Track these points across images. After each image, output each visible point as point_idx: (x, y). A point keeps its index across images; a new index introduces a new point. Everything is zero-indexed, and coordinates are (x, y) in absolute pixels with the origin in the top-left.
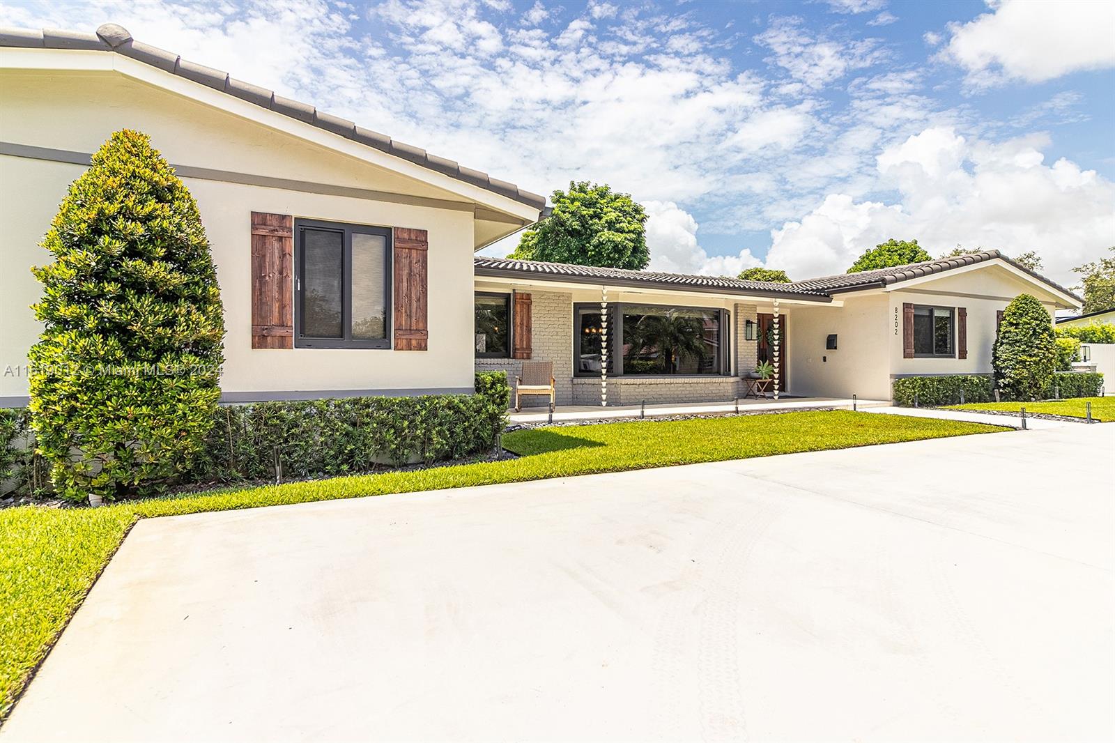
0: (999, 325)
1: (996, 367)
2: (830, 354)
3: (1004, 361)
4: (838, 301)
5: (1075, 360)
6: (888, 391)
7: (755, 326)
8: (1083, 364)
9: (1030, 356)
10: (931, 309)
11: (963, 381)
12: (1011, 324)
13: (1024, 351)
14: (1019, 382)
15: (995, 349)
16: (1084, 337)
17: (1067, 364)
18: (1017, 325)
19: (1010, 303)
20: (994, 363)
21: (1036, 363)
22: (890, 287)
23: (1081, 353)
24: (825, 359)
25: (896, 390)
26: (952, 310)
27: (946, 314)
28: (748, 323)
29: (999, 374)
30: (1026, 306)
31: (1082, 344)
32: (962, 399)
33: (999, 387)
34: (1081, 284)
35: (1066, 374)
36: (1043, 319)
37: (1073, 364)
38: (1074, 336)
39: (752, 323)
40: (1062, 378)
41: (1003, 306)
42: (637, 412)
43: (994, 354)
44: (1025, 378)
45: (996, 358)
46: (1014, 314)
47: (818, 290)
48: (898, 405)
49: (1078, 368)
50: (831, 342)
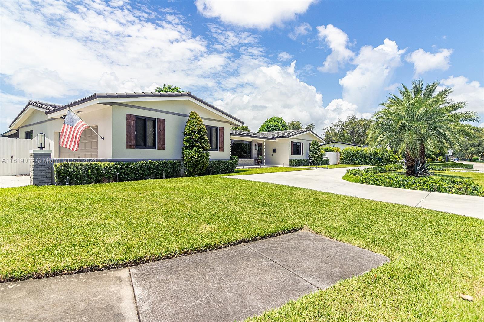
0: (310, 147)
1: (309, 157)
2: (274, 154)
3: (311, 156)
4: (277, 140)
5: (324, 156)
6: (288, 163)
7: (257, 146)
8: (325, 157)
9: (316, 155)
10: (296, 143)
11: (303, 161)
12: (312, 147)
13: (315, 153)
14: (314, 161)
15: (309, 153)
16: (326, 150)
17: (322, 157)
18: (314, 147)
19: (312, 142)
20: (309, 156)
21: (317, 156)
22: (289, 138)
23: (325, 154)
24: (273, 155)
25: (290, 163)
26: (300, 143)
27: (299, 144)
28: (256, 145)
29: (310, 159)
30: (315, 143)
31: (325, 152)
32: (303, 165)
33: (310, 162)
34: (324, 134)
35: (322, 159)
36: (318, 146)
37: (324, 157)
38: (323, 150)
39: (257, 145)
40: (322, 160)
41: (311, 142)
42: (242, 167)
43: (309, 154)
44: (315, 160)
45: (309, 155)
46: (313, 145)
47: (272, 137)
48: (291, 166)
49: (325, 158)
50: (274, 151)
